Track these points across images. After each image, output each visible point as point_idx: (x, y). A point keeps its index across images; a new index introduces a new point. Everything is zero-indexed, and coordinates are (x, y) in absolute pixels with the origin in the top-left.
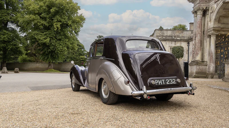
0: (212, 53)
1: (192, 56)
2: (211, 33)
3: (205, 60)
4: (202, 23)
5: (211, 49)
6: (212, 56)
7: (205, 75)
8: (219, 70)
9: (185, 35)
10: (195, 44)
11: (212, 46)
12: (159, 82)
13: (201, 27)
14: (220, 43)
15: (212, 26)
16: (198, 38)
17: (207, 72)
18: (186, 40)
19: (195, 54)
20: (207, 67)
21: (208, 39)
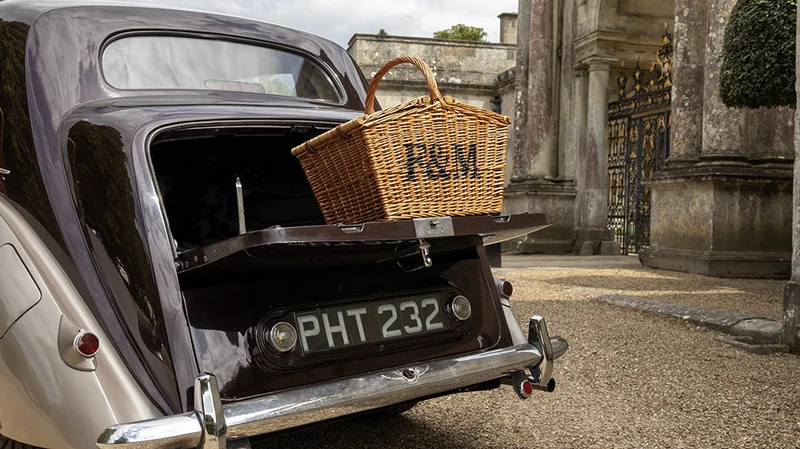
0: (594, 144)
1: (515, 158)
2: (587, 53)
3: (567, 174)
4: (552, 9)
5: (589, 126)
6: (595, 156)
7: (566, 242)
8: (621, 217)
9: (482, 66)
10: (526, 103)
11: (594, 112)
12: (329, 330)
13: (547, 26)
14: (623, 100)
15: (593, 26)
16: (536, 80)
17: (576, 228)
18: (486, 87)
19: (522, 149)
20: (576, 206)
21: (578, 82)
